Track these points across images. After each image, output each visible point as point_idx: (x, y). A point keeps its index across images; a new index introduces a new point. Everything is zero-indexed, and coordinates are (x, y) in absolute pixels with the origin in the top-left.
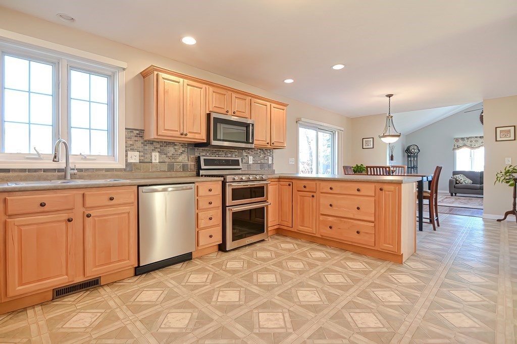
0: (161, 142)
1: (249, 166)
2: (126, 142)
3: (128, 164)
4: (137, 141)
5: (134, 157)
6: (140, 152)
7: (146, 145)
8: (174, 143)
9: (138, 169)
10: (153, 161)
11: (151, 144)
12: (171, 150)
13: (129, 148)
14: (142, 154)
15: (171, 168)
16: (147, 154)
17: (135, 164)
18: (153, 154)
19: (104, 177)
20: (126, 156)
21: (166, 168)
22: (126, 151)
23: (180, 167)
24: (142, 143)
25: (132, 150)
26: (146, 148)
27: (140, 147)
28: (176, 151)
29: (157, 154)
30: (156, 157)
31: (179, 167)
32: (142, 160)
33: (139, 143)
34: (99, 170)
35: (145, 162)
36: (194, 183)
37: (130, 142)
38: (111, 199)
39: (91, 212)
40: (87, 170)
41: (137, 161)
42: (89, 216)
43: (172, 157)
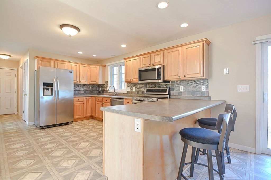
0: (134, 83)
1: (180, 93)
3: (127, 92)
5: (129, 89)
6: (130, 87)
9: (129, 93)
12: (138, 86)
13: (128, 86)
16: (132, 88)
17: (129, 91)
20: (127, 89)
26: (132, 86)
30: (134, 89)
31: (141, 93)
33: (130, 84)
34: (122, 93)
35: (131, 91)
36: (124, 99)
37: (128, 84)
38: (106, 101)
39: (104, 103)
40: (120, 93)
41: (129, 90)
42: (103, 104)
43: (139, 89)
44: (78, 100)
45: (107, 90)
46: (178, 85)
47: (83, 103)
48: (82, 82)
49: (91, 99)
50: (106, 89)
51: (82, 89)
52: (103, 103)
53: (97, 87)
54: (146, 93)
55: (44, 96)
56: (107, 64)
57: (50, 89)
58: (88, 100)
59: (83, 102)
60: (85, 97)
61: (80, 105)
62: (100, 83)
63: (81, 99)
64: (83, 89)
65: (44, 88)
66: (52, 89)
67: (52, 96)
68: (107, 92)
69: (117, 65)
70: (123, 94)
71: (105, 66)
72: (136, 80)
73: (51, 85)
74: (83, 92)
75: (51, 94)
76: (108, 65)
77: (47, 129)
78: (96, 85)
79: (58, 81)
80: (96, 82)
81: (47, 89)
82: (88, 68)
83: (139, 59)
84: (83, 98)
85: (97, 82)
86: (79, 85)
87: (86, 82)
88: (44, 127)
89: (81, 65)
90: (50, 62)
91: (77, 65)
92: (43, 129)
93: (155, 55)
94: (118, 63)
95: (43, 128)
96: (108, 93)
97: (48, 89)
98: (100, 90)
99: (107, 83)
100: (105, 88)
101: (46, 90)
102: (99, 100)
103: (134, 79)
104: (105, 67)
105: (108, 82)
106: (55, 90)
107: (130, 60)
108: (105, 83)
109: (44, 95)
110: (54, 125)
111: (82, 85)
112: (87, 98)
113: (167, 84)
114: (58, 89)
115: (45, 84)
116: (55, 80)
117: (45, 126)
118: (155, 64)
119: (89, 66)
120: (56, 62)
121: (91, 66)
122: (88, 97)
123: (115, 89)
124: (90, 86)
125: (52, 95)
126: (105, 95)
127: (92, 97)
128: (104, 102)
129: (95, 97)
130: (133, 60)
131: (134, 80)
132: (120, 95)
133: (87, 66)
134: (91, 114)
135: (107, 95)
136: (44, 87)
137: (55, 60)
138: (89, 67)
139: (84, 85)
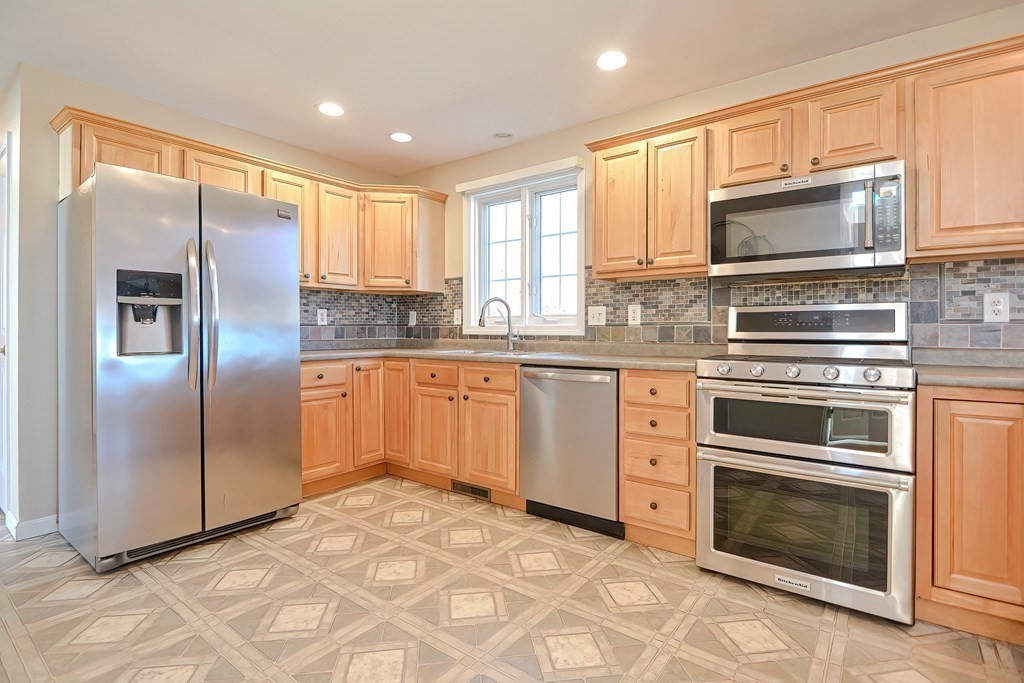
0: (647, 282)
1: (984, 332)
2: (586, 291)
3: (588, 328)
4: (603, 286)
5: (599, 316)
6: (607, 305)
7: (618, 293)
8: (674, 281)
9: (603, 336)
10: (630, 322)
11: (626, 288)
12: (666, 297)
13: (590, 300)
14: (611, 309)
15: (666, 334)
16: (619, 309)
17: (599, 328)
18: (631, 308)
19: (556, 349)
20: (586, 314)
21: (655, 336)
22: (586, 306)
23: (689, 335)
24: (611, 289)
25: (596, 303)
26: (618, 297)
27: (607, 298)
28: (678, 298)
29: (638, 308)
30: (635, 314)
31: (684, 334)
32: (612, 321)
33: (607, 290)
34: (552, 338)
35: (617, 324)
36: (618, 370)
37: (592, 290)
38: (486, 380)
39: (469, 394)
40: (539, 337)
41: (603, 323)
42: (466, 398)
43: (670, 312)
44: (320, 377)
45: (457, 322)
46: (968, 287)
47: (344, 395)
48: (329, 278)
49: (381, 371)
50: (446, 319)
51: (325, 316)
52: (463, 391)
53: (394, 305)
54: (733, 333)
55: (122, 358)
56: (460, 188)
57: (161, 314)
58: (368, 377)
59: (342, 390)
60: (351, 362)
61: (326, 407)
62: (421, 286)
63: (336, 371)
64: (332, 319)
65: (121, 307)
66: (175, 313)
67: (175, 359)
68: (456, 333)
69: (519, 190)
70: (557, 342)
71: (442, 199)
72: (676, 263)
73: (171, 285)
74: (329, 335)
75: (164, 346)
76: (463, 193)
77: (146, 565)
78: (389, 300)
79: (213, 266)
80: (402, 282)
81: (145, 314)
82: (362, 208)
83: (701, 140)
84: (341, 366)
85: (407, 282)
86: (312, 298)
87: (350, 281)
88: (127, 560)
89: (323, 186)
90: (152, 151)
91: (306, 182)
92: (122, 575)
93: (825, 110)
94: (524, 180)
95: (121, 564)
96: (462, 336)
97: (152, 313)
98: (413, 321)
99: (457, 284)
100: (444, 313)
101: (137, 319)
102: (433, 376)
103: (664, 254)
104: (444, 202)
105: (461, 279)
106: (196, 318)
107: (636, 152)
108: (441, 288)
109: (121, 352)
110: (191, 537)
111: (322, 295)
112: (362, 364)
113: (876, 284)
114: (216, 315)
115: (129, 283)
116: (193, 261)
117: (130, 553)
118: (824, 164)
119: (362, 194)
120: (191, 154)
121: (374, 196)
122: (366, 358)
123: (512, 314)
124: (363, 301)
125: (175, 349)
126: (445, 347)
127: (386, 358)
128: (471, 389)
129: (407, 358)
130: (658, 147)
131: (659, 261)
132: (541, 349)
133: (355, 194)
134: (382, 451)
135: (456, 346)
136: (124, 299)
137: (185, 145)
138: (361, 202)
139: (337, 297)
